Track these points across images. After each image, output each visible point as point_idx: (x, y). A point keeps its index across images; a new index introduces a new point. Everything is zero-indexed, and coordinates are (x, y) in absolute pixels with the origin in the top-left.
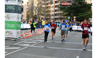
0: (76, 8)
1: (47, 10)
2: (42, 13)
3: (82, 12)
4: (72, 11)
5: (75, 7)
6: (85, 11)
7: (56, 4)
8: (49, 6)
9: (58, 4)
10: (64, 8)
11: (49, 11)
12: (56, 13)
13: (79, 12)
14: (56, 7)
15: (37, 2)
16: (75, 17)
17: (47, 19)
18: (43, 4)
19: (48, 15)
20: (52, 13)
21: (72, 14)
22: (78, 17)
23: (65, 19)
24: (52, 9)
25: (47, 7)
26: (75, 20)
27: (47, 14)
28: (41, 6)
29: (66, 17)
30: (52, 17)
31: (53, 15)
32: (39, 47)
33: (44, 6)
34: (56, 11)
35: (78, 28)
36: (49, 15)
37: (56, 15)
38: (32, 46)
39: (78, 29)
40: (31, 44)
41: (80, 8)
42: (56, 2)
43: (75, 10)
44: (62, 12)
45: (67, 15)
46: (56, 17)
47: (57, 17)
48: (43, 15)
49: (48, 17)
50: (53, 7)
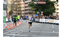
1: (18, 6)
3: (48, 8)
4: (39, 7)
10: (33, 5)
11: (20, 7)
12: (26, 9)
14: (26, 4)
16: (42, 12)
20: (22, 9)
21: (40, 10)
22: (44, 12)
23: (33, 13)
24: (23, 6)
25: (19, 4)
26: (42, 14)
27: (18, 9)
33: (16, 3)
34: (26, 7)
35: (46, 20)
45: (35, 11)
47: (27, 12)
49: (20, 12)
50: (23, 4)
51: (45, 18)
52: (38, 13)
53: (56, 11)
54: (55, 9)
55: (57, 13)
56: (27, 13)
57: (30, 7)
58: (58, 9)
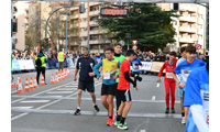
0: (137, 22)
1: (71, 26)
2: (61, 33)
3: (152, 30)
4: (129, 29)
5: (135, 18)
6: (157, 27)
7: (92, 14)
8: (76, 17)
9: (96, 13)
10: (111, 21)
11: (77, 29)
12: (92, 33)
13: (144, 30)
14: (92, 18)
15: (50, 10)
16: (135, 42)
17: (72, 48)
18: (61, 13)
19: (73, 39)
24: (83, 25)
25: (72, 20)
26: (135, 48)
27: (71, 35)
28: (58, 19)
29: (114, 41)
30: (84, 43)
31: (85, 38)
32: (56, 111)
33: (65, 18)
34: (92, 28)
36: (77, 39)
37: (92, 37)
38: (38, 110)
40: (36, 105)
41: (146, 20)
42: (92, 8)
43: (135, 26)
44: (105, 31)
45: (117, 38)
46: (92, 42)
47: (96, 42)
48: (63, 39)
49: (75, 44)
50: (85, 19)
53: (176, 38)
54: (173, 33)
55: (181, 44)
56: (97, 45)
58: (182, 33)
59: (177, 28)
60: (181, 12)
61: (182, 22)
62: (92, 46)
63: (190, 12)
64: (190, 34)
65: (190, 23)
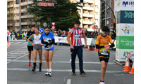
3: (64, 15)
4: (49, 14)
6: (68, 13)
8: (12, 6)
9: (25, 3)
10: (36, 10)
11: (12, 15)
12: (23, 17)
14: (23, 7)
16: (53, 24)
20: (16, 18)
21: (49, 19)
22: (58, 22)
24: (16, 11)
26: (53, 27)
29: (39, 23)
30: (17, 24)
31: (18, 21)
34: (22, 14)
35: (60, 39)
36: (12, 21)
37: (23, 20)
39: (61, 41)
41: (61, 9)
42: (22, 1)
43: (53, 13)
44: (32, 16)
45: (40, 21)
46: (23, 24)
47: (25, 24)
49: (11, 25)
50: (17, 8)
51: (59, 36)
52: (45, 24)
55: (84, 25)
56: (26, 26)
57: (30, 13)
59: (81, 14)
60: (84, 4)
61: (84, 10)
62: (23, 26)
63: (90, 4)
64: (90, 18)
65: (90, 11)
